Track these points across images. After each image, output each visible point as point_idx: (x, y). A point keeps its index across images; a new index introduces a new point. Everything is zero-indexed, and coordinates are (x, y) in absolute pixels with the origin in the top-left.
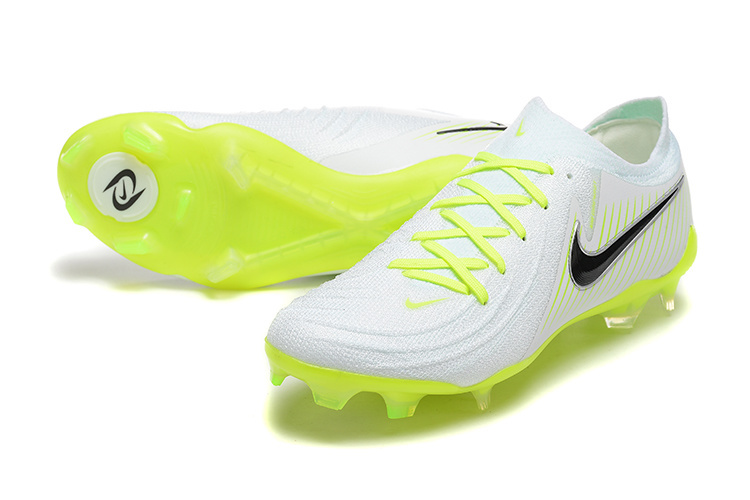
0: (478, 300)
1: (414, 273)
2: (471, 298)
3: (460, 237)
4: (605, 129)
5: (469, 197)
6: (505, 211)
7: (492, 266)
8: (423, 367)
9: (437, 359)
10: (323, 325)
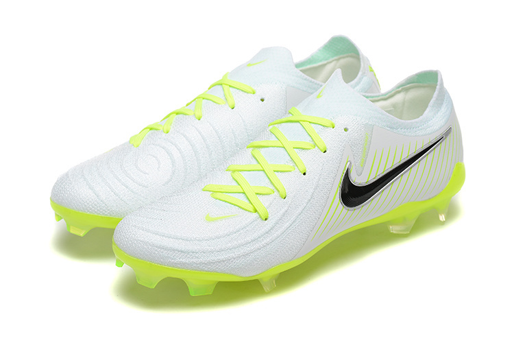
0: (260, 217)
1: (219, 195)
2: (255, 215)
3: (258, 171)
4: (407, 90)
5: (273, 142)
6: (294, 153)
7: (276, 193)
8: (210, 263)
9: (222, 257)
10: (143, 230)
